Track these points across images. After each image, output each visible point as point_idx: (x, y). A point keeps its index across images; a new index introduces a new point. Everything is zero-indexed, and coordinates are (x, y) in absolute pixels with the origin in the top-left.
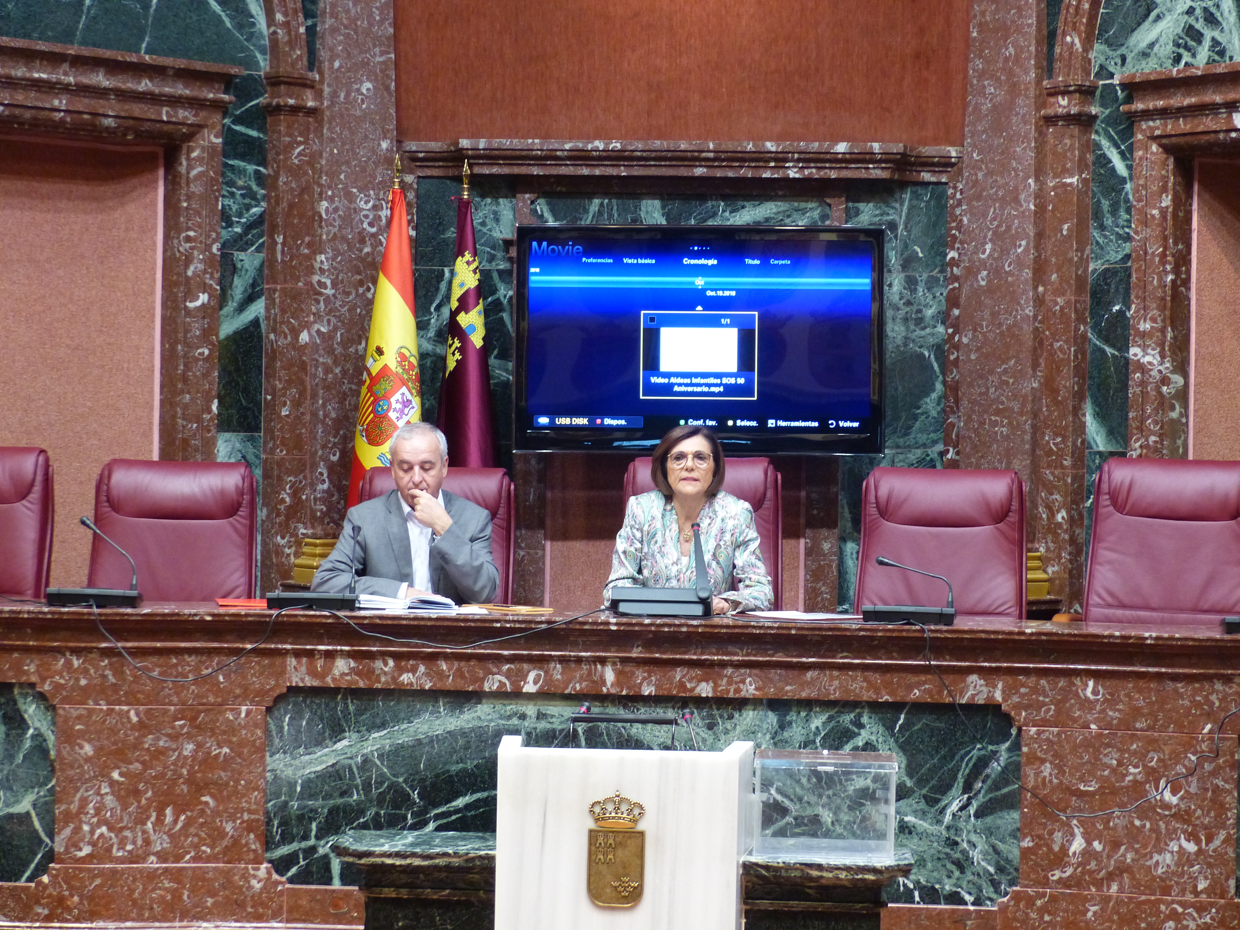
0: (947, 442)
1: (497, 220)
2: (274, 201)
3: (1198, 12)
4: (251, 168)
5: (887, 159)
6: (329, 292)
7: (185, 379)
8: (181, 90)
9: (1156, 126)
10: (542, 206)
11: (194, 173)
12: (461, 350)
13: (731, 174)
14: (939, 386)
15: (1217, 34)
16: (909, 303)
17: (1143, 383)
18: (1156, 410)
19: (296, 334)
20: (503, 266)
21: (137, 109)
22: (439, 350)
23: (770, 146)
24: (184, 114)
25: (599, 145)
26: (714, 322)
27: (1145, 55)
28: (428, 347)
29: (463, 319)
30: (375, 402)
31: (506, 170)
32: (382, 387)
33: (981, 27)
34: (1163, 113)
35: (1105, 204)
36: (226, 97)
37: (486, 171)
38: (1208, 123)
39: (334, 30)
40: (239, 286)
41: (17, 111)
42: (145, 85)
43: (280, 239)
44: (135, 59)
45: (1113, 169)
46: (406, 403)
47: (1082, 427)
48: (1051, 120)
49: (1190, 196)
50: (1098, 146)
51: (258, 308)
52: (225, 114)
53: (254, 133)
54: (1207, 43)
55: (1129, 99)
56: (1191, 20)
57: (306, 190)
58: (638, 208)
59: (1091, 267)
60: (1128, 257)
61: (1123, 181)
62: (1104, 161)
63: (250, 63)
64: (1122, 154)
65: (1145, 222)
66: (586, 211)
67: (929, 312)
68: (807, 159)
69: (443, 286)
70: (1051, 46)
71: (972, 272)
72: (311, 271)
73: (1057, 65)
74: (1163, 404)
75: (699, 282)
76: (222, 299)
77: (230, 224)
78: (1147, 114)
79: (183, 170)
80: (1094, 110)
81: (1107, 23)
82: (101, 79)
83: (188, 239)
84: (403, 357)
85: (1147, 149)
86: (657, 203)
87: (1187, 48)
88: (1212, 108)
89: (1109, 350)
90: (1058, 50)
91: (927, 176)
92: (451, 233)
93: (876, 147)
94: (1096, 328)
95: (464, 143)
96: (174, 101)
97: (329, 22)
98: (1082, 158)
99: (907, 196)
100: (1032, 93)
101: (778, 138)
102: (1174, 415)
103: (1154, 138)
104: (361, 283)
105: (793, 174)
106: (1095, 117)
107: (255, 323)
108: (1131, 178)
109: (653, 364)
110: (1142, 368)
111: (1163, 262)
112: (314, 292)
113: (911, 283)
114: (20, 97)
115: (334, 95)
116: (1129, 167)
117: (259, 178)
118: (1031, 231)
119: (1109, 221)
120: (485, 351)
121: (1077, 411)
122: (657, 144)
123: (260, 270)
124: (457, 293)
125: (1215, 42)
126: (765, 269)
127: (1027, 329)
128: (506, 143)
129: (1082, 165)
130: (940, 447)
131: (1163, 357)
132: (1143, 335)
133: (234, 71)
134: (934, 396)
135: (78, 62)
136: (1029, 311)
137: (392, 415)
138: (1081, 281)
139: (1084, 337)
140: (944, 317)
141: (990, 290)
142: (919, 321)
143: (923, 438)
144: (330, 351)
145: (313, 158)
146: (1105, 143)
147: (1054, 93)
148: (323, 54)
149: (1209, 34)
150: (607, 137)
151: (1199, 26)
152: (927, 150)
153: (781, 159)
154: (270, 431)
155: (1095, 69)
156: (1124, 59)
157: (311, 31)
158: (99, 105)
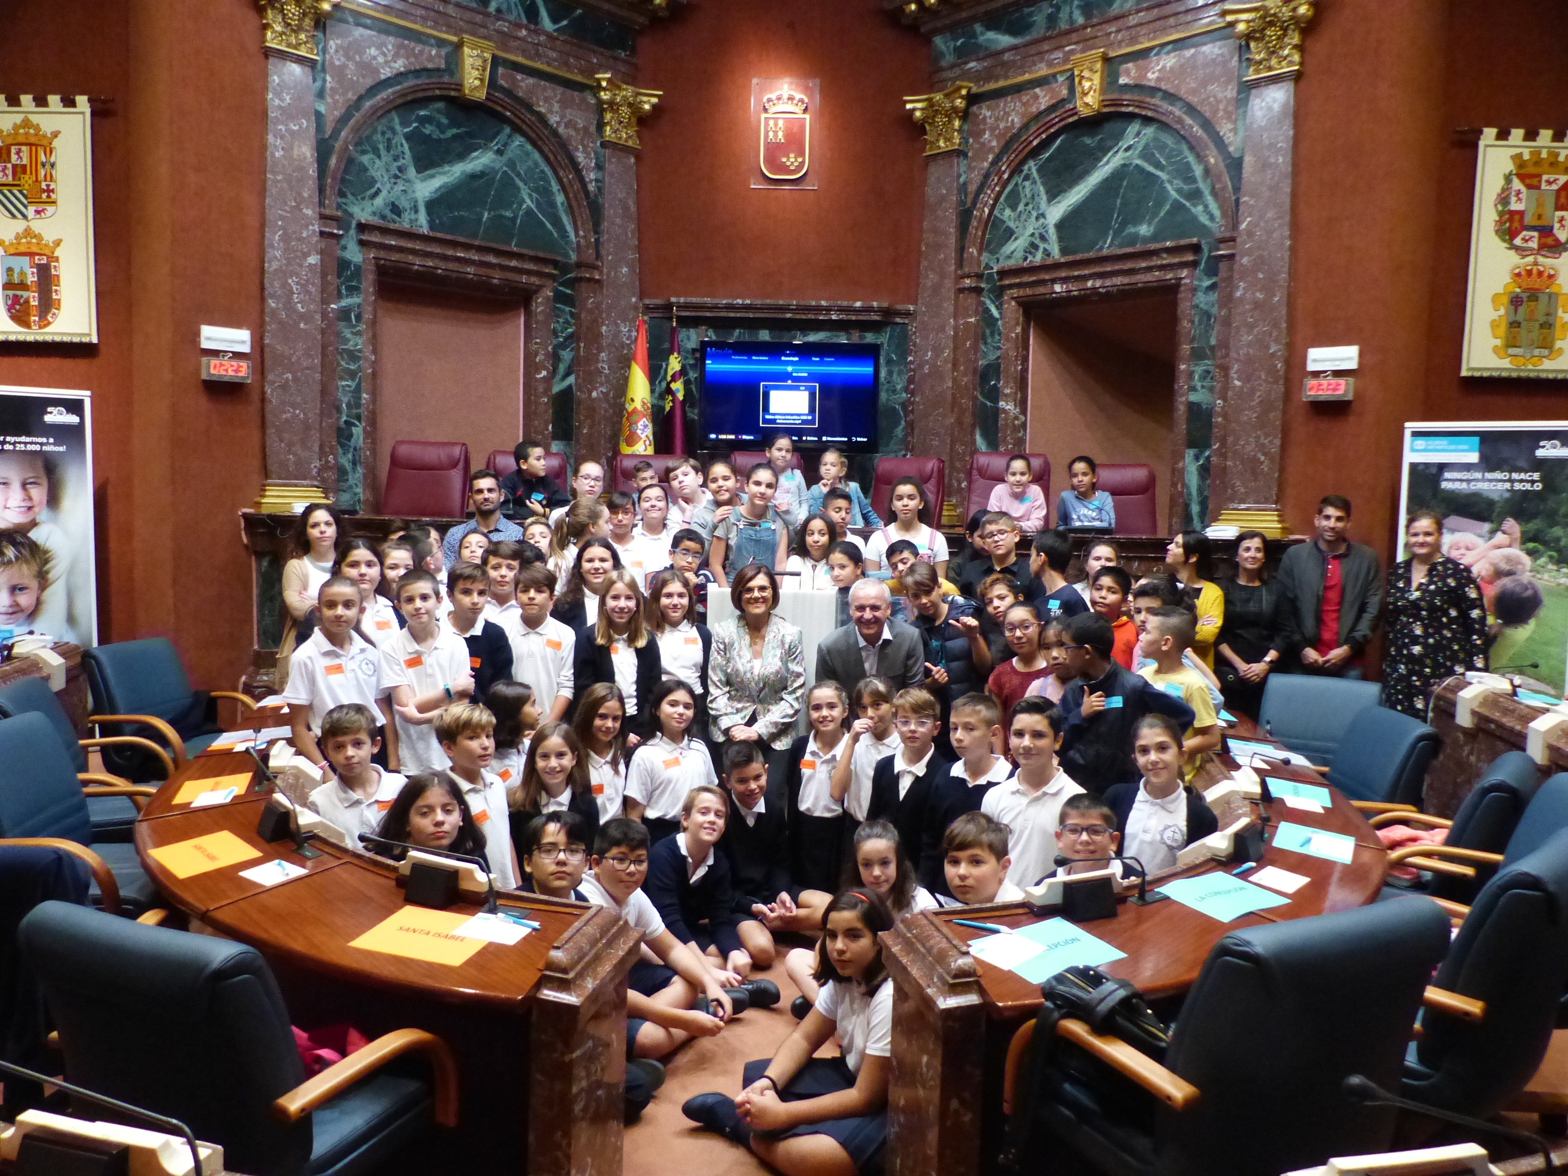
0: (907, 450)
1: (689, 339)
2: (579, 326)
3: (1037, 235)
4: (567, 309)
5: (880, 310)
6: (607, 371)
7: (535, 413)
8: (531, 266)
9: (1014, 292)
10: (711, 333)
11: (539, 310)
12: (672, 401)
13: (804, 317)
14: (903, 423)
15: (1046, 246)
16: (888, 382)
17: (1006, 419)
18: (1012, 432)
19: (590, 393)
20: (692, 362)
21: (510, 276)
22: (661, 403)
23: (823, 303)
24: (534, 280)
25: (740, 301)
26: (797, 388)
27: (1009, 257)
28: (655, 402)
29: (674, 386)
30: (631, 425)
31: (694, 314)
32: (634, 418)
33: (927, 246)
34: (1019, 286)
35: (988, 332)
36: (555, 272)
37: (684, 314)
38: (1041, 290)
39: (609, 240)
40: (562, 368)
41: (448, 273)
42: (514, 263)
43: (582, 345)
44: (508, 249)
45: (992, 315)
46: (646, 426)
47: (974, 441)
48: (961, 290)
49: (1029, 328)
50: (984, 303)
51: (571, 380)
52: (554, 280)
53: (569, 291)
54: (1041, 250)
55: (1001, 279)
56: (1033, 239)
57: (595, 321)
58: (757, 334)
59: (980, 363)
60: (998, 358)
61: (997, 320)
62: (987, 310)
63: (567, 256)
64: (997, 308)
65: (1008, 339)
66: (732, 335)
67: (899, 387)
68: (841, 310)
69: (662, 372)
70: (962, 254)
71: (921, 366)
72: (598, 361)
73: (965, 263)
74: (1016, 429)
75: (790, 369)
76: (553, 373)
77: (557, 337)
78: (1011, 286)
79: (533, 308)
80: (983, 285)
81: (990, 242)
82: (492, 259)
83: (536, 343)
84: (644, 403)
85: (1009, 304)
86: (767, 332)
87: (1031, 253)
88: (1043, 282)
89: (989, 404)
90: (965, 255)
91: (898, 320)
92: (667, 345)
93: (875, 304)
94: (982, 393)
95: (673, 300)
96: (529, 273)
97: (606, 237)
98: (977, 309)
99: (888, 330)
100: (953, 276)
101: (827, 300)
102: (1020, 435)
103: (1013, 298)
104: (622, 368)
105: (834, 317)
106: (983, 289)
107: (570, 387)
108: (1001, 318)
109: (766, 409)
110: (1004, 411)
111: (1016, 360)
112: (599, 372)
113: (890, 373)
114: (451, 266)
115: (609, 273)
116: (1000, 313)
117: (572, 314)
118: (951, 345)
119: (989, 340)
120: (683, 402)
121: (973, 434)
122: (768, 301)
123: (572, 360)
124: (670, 373)
125: (1045, 250)
126: (821, 363)
127: (950, 392)
128: (694, 300)
129: (976, 313)
130: (903, 452)
131: (1015, 406)
132: (1006, 395)
133: (558, 258)
134: (901, 427)
135: (480, 249)
136: (950, 384)
137: (639, 432)
138: (975, 370)
139: (976, 397)
140: (906, 389)
141: (930, 375)
142: (894, 391)
143: (896, 448)
144: (608, 401)
145: (598, 306)
146: (988, 302)
147: (963, 277)
148: (603, 252)
149: (1042, 246)
150: (743, 298)
151: (1037, 241)
152: (900, 307)
153: (828, 310)
154: (577, 441)
155: (983, 265)
156: (998, 260)
157: (597, 240)
158: (490, 272)
